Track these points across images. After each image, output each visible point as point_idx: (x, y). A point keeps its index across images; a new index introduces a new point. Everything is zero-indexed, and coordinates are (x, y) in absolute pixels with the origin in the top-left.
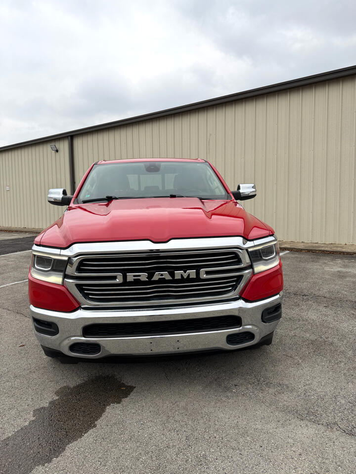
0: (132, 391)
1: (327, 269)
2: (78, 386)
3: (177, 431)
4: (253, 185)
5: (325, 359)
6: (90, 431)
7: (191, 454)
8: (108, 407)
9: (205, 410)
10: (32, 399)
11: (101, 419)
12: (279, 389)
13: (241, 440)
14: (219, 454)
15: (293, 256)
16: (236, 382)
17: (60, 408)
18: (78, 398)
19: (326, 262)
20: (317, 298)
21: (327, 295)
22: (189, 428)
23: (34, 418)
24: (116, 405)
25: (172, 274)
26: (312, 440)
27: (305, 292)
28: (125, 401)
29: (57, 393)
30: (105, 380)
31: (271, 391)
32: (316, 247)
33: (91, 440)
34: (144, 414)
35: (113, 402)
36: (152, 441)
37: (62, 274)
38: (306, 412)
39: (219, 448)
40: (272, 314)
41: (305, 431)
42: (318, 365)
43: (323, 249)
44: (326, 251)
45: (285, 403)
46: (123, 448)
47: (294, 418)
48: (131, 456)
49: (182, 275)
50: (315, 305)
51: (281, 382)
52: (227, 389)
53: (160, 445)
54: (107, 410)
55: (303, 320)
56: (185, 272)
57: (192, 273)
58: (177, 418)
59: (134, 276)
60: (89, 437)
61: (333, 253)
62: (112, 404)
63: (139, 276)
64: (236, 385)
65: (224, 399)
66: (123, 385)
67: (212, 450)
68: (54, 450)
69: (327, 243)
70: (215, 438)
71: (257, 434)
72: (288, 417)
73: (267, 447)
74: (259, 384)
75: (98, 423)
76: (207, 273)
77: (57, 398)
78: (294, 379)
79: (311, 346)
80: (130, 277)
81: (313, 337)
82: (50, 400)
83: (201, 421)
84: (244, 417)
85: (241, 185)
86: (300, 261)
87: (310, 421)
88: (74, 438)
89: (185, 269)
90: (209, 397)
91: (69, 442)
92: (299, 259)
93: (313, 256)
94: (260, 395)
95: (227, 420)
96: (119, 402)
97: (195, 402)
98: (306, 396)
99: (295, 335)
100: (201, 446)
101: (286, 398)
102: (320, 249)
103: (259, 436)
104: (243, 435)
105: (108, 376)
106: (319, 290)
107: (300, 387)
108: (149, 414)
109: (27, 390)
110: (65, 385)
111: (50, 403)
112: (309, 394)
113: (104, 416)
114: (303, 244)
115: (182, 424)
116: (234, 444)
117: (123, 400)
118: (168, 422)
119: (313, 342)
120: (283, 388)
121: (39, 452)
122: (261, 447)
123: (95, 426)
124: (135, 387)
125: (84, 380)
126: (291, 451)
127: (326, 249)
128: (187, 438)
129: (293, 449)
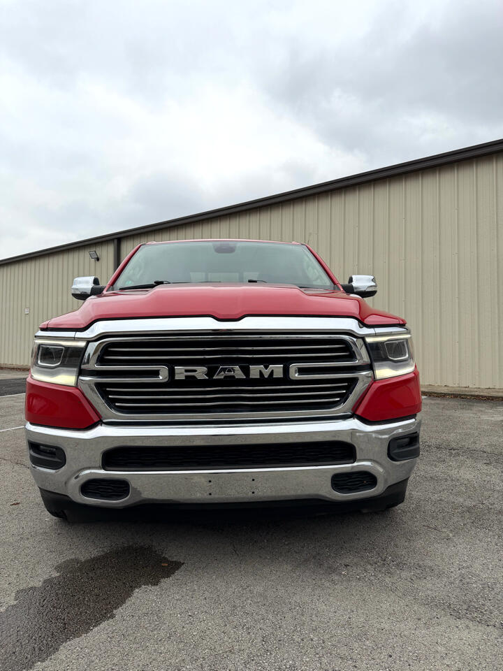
0: (178, 569)
1: (485, 417)
2: (93, 560)
3: (248, 628)
4: (372, 277)
5: (491, 533)
6: (104, 625)
7: (270, 664)
8: (137, 590)
9: (297, 598)
10: (18, 575)
11: (124, 606)
12: (418, 572)
13: (356, 645)
14: (318, 665)
15: (433, 402)
16: (347, 561)
17: (59, 589)
18: (90, 575)
19: (483, 409)
20: (472, 453)
21: (489, 450)
22: (269, 625)
23: (15, 602)
24: (150, 587)
25: (246, 371)
26: (479, 649)
27: (454, 445)
28: (166, 582)
29: (58, 568)
30: (136, 552)
31: (404, 574)
32: (466, 391)
33: (105, 637)
34: (195, 602)
35: (146, 583)
36: (205, 642)
37: (75, 369)
38: (465, 607)
39: (317, 656)
40: (404, 447)
41: (465, 634)
42: (480, 541)
43: (476, 394)
44: (482, 396)
45: (429, 592)
46: (155, 650)
47: (446, 615)
48: (168, 663)
49: (261, 373)
50: (469, 462)
51: (421, 563)
52: (332, 570)
53: (218, 648)
54: (135, 595)
55: (452, 480)
56: (266, 367)
57: (278, 370)
58: (248, 608)
59: (186, 371)
60: (100, 633)
61: (492, 400)
62: (143, 586)
63: (195, 371)
64: (346, 566)
65: (327, 584)
66: (165, 560)
67: (306, 659)
68: (40, 649)
69: (482, 387)
70: (312, 640)
71: (382, 636)
72: (435, 613)
73: (400, 657)
74: (384, 564)
75: (118, 612)
76: (301, 371)
77: (58, 574)
78: (443, 560)
79: (467, 515)
80: (181, 372)
81: (469, 503)
82: (46, 577)
83: (289, 616)
84: (360, 611)
85: (354, 277)
86: (443, 408)
87: (473, 619)
88: (77, 634)
89: (266, 362)
90: (302, 581)
91: (67, 639)
92: (442, 406)
93: (462, 403)
94: (388, 580)
95: (331, 615)
96: (156, 584)
97: (279, 587)
98: (464, 584)
99: (441, 500)
100: (288, 652)
101: (429, 586)
102: (473, 393)
103: (387, 640)
104: (358, 638)
105: (142, 547)
106: (475, 443)
107: (452, 570)
108: (204, 602)
109: (12, 564)
110: (73, 557)
111: (45, 582)
112: (468, 580)
113: (128, 603)
114: (446, 388)
115: (256, 617)
116: (344, 651)
117: (162, 580)
118: (233, 614)
119: (469, 510)
120: (423, 571)
121: (14, 653)
122: (391, 656)
123: (113, 616)
124: (183, 564)
125: (103, 551)
126: (443, 664)
127: (482, 394)
128: (264, 639)
129: (445, 661)
